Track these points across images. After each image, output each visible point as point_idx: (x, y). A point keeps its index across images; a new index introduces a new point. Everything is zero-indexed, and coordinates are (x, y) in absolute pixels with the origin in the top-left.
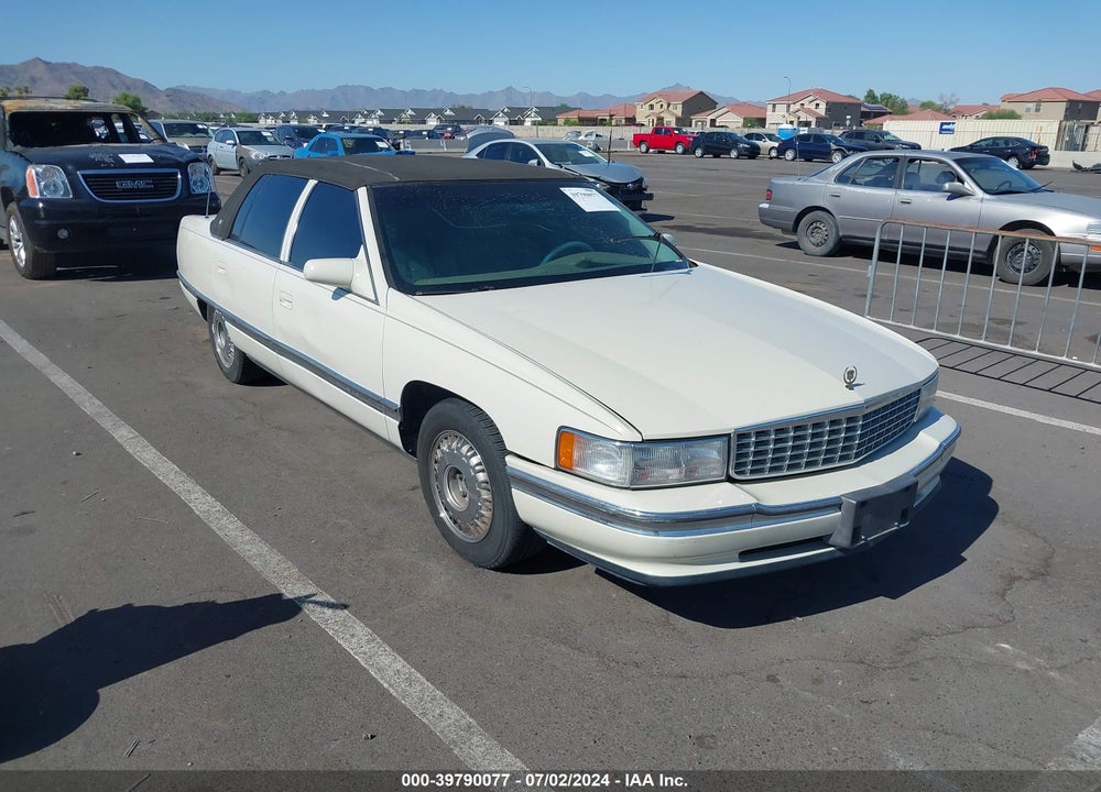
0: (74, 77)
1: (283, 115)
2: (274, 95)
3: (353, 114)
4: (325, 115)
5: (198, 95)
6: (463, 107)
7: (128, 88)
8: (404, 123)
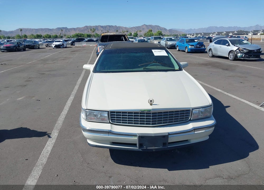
0: (151, 28)
1: (192, 34)
2: (192, 30)
3: (210, 34)
4: (203, 34)
5: (175, 30)
6: (241, 31)
7: (161, 30)
8: (223, 35)
